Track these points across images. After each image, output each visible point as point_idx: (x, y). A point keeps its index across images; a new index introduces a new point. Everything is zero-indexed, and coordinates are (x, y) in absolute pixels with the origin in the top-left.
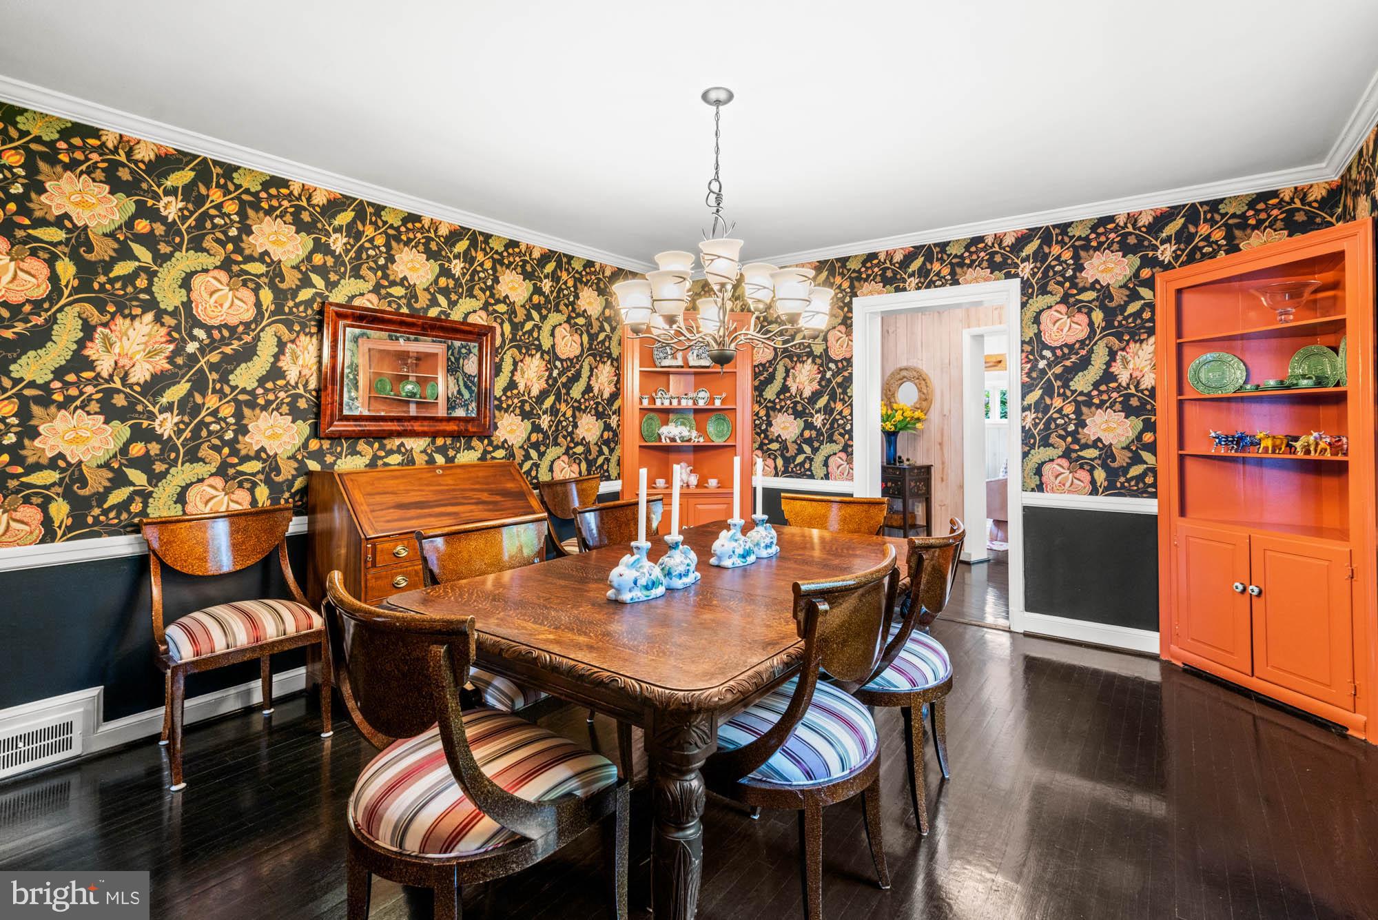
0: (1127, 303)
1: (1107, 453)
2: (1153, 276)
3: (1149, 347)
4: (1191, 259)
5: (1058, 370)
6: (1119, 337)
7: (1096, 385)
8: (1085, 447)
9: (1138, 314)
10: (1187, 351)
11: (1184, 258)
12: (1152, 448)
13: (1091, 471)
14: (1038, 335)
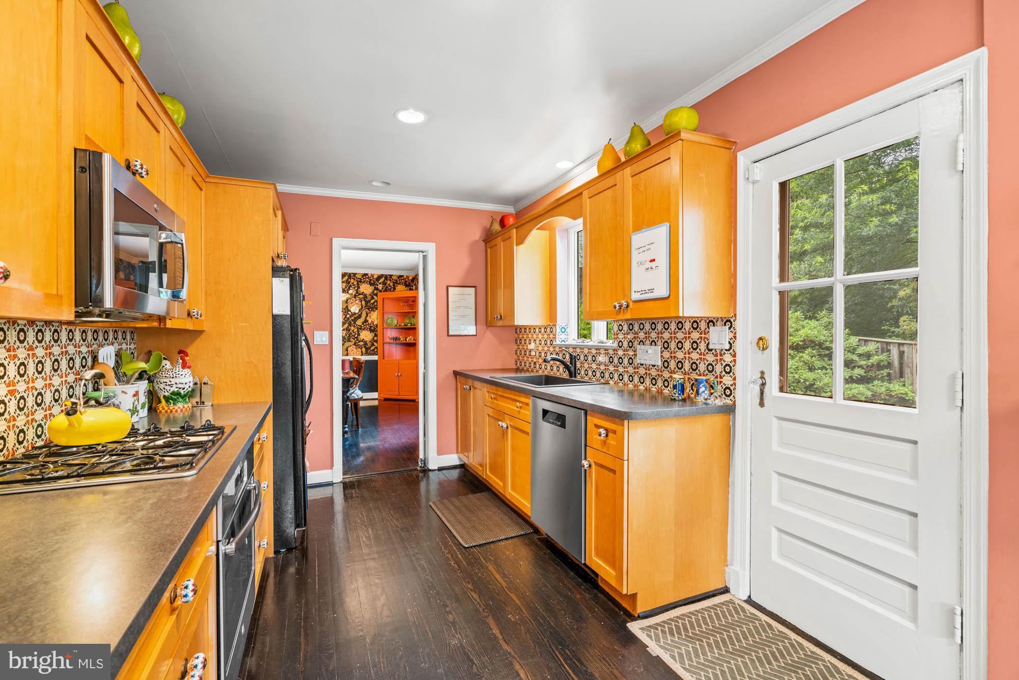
1: (366, 343)
3: (376, 313)
4: (386, 291)
5: (353, 318)
6: (369, 309)
7: (363, 323)
8: (360, 342)
9: (373, 303)
12: (376, 341)
14: (347, 307)
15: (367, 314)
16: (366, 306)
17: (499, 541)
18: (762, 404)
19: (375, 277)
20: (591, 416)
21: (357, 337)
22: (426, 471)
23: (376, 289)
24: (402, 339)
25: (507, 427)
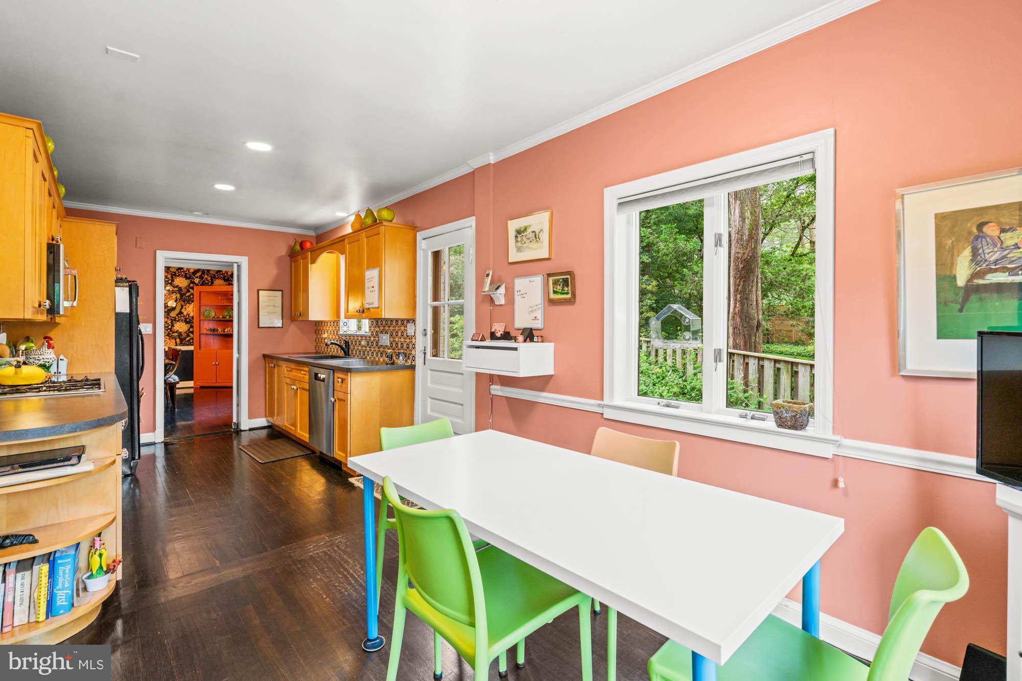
0: (186, 293)
1: (180, 334)
2: (193, 287)
3: (192, 306)
4: (202, 284)
7: (177, 315)
8: (174, 333)
9: (189, 296)
10: (201, 307)
11: (201, 283)
12: (192, 332)
13: (175, 339)
15: (182, 307)
16: (181, 298)
17: (287, 459)
18: (425, 364)
19: (191, 271)
20: (336, 373)
21: (171, 328)
22: (238, 432)
23: (193, 283)
24: (220, 330)
25: (297, 389)
